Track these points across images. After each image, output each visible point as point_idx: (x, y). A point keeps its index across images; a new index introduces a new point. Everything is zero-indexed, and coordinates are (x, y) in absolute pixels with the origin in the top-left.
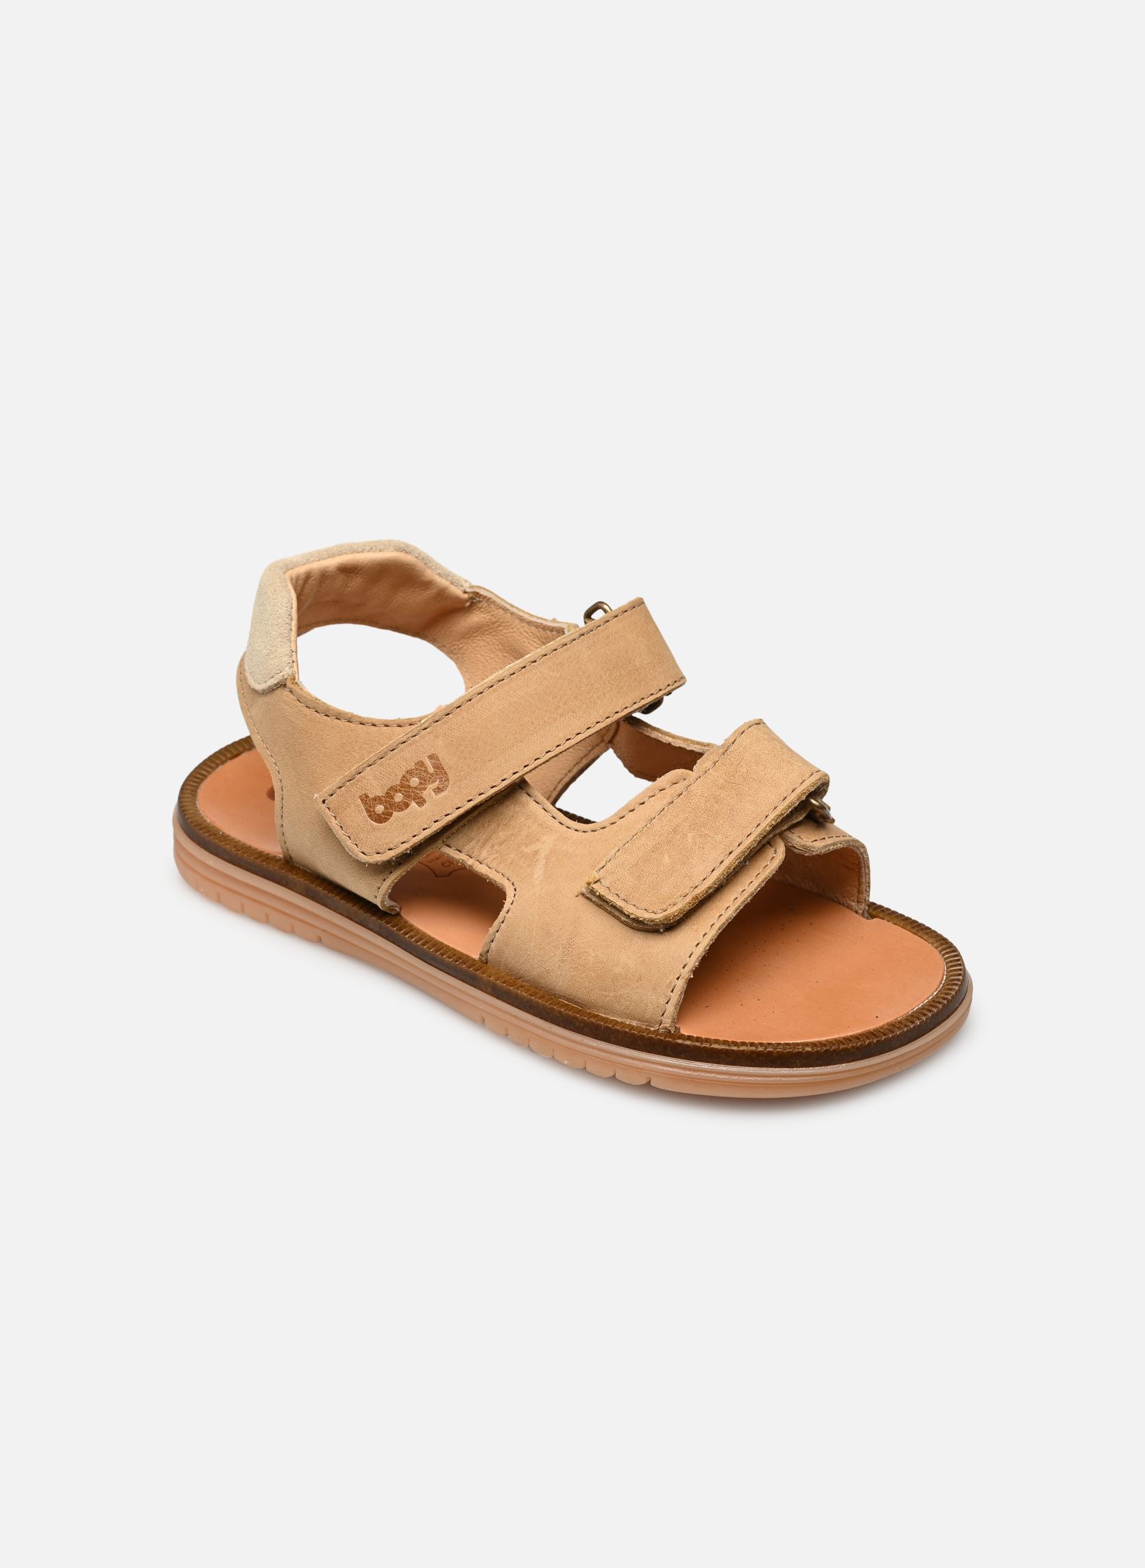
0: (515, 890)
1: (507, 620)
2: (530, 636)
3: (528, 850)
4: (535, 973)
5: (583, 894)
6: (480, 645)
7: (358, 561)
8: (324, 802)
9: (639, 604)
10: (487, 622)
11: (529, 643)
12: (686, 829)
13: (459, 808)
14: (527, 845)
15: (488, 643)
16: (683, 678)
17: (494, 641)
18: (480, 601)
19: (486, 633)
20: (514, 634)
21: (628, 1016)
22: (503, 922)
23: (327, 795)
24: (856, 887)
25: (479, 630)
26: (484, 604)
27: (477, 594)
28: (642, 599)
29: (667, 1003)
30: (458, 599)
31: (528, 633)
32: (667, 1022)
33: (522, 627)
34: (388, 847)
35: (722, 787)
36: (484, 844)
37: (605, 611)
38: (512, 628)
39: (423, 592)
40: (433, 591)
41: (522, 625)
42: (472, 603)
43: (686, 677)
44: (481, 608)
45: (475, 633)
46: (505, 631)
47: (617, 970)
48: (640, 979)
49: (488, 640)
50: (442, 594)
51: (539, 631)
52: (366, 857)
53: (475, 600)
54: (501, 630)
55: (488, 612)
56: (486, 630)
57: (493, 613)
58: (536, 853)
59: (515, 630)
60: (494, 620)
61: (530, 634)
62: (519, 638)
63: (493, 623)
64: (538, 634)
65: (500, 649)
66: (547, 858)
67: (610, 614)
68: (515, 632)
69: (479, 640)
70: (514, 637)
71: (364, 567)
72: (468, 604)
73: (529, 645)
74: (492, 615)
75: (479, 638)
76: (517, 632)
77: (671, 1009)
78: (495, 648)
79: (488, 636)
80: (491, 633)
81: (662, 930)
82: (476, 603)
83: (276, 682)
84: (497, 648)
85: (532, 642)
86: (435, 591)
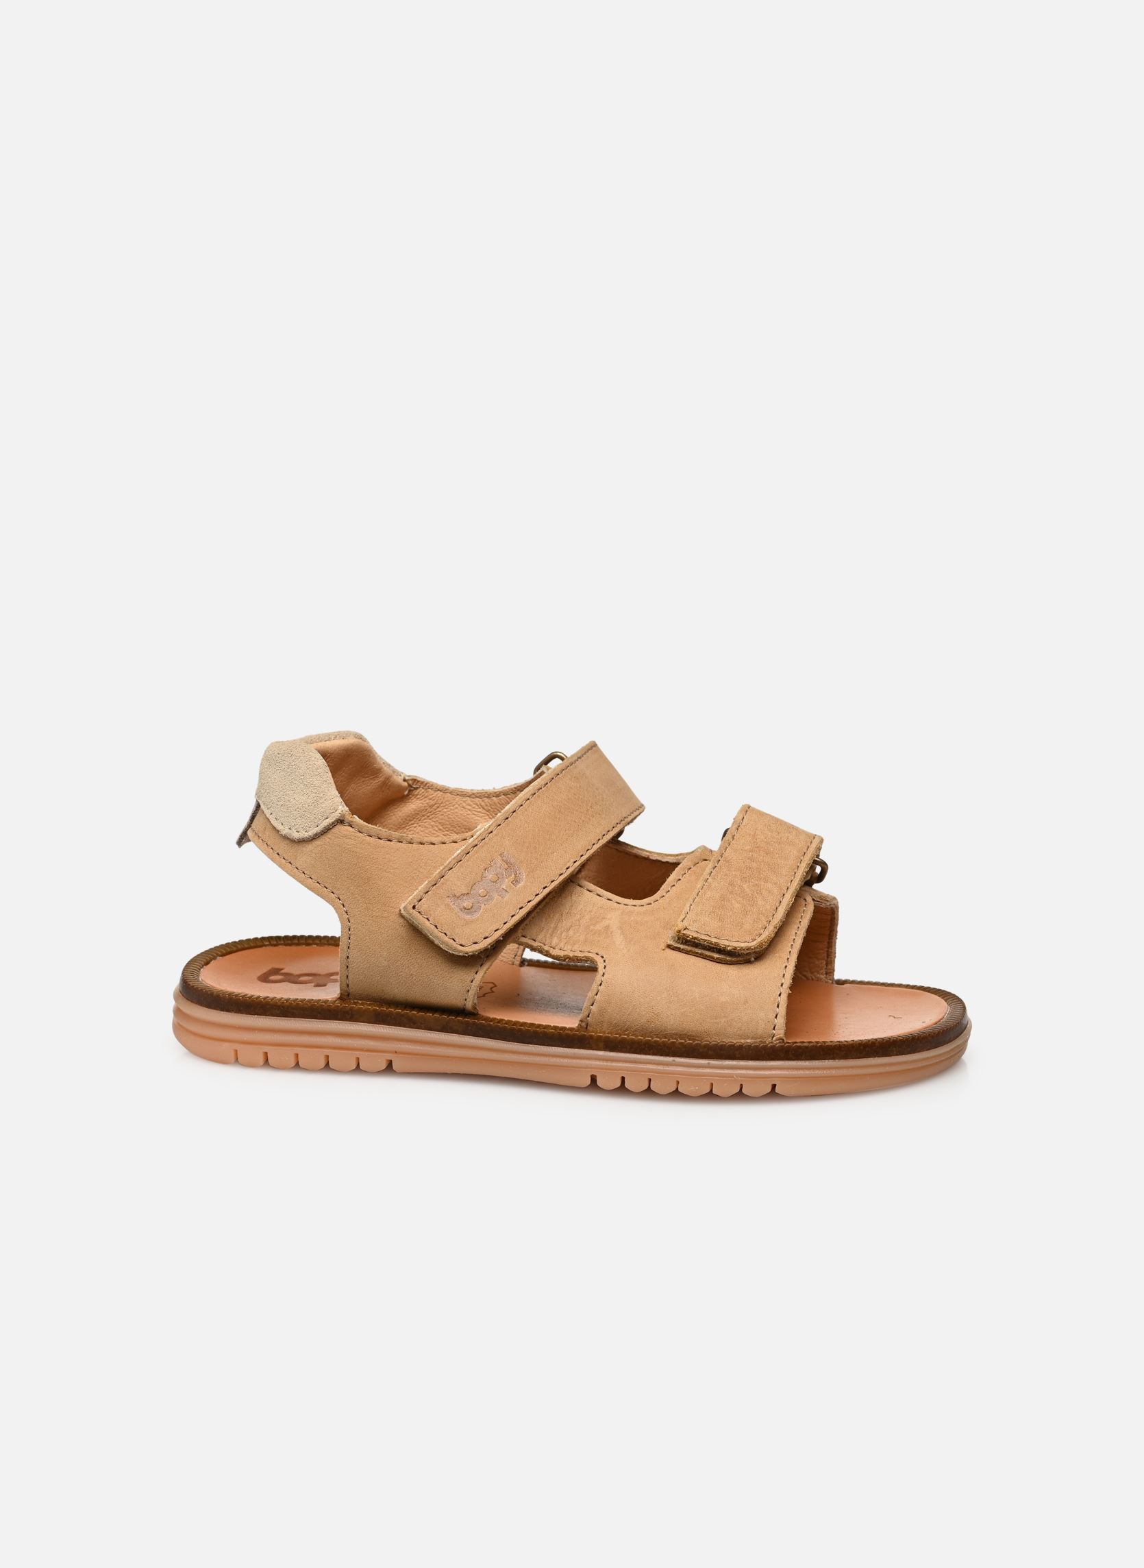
0: (602, 957)
1: (446, 799)
2: (474, 808)
3: (598, 927)
4: (644, 1020)
5: (669, 946)
6: (417, 831)
7: (328, 748)
8: (414, 907)
9: (593, 746)
10: (425, 807)
11: (474, 814)
12: (739, 882)
13: (538, 894)
14: (594, 925)
15: (425, 827)
16: (642, 806)
17: (432, 823)
18: (416, 789)
19: (424, 818)
20: (456, 810)
21: (741, 1036)
22: (601, 985)
23: (416, 901)
24: (823, 959)
25: (416, 816)
26: (421, 791)
27: (415, 780)
28: (594, 742)
29: (776, 1017)
30: (401, 789)
31: (470, 805)
32: (780, 1032)
33: (464, 802)
34: (483, 937)
35: (751, 851)
36: (553, 932)
37: (562, 759)
38: (453, 806)
39: (372, 781)
40: (381, 779)
41: (464, 799)
42: (410, 791)
43: (645, 805)
44: (417, 795)
45: (410, 821)
46: (445, 810)
47: (723, 999)
48: (746, 1002)
49: (425, 824)
50: (387, 783)
51: (483, 801)
52: (464, 948)
53: (414, 785)
54: (440, 811)
55: (425, 797)
56: (423, 816)
57: (431, 797)
58: (607, 928)
59: (457, 806)
60: (432, 802)
61: (474, 806)
62: (462, 812)
63: (431, 806)
64: (483, 804)
65: (440, 830)
66: (621, 928)
67: (566, 762)
68: (457, 808)
69: (415, 827)
70: (456, 813)
71: (333, 754)
72: (406, 793)
73: (474, 816)
74: (431, 799)
75: (415, 825)
76: (459, 808)
77: (781, 1022)
78: (435, 830)
79: (425, 821)
80: (428, 817)
81: (753, 959)
82: (413, 791)
83: (333, 820)
84: (437, 829)
85: (476, 813)
86: (382, 779)
